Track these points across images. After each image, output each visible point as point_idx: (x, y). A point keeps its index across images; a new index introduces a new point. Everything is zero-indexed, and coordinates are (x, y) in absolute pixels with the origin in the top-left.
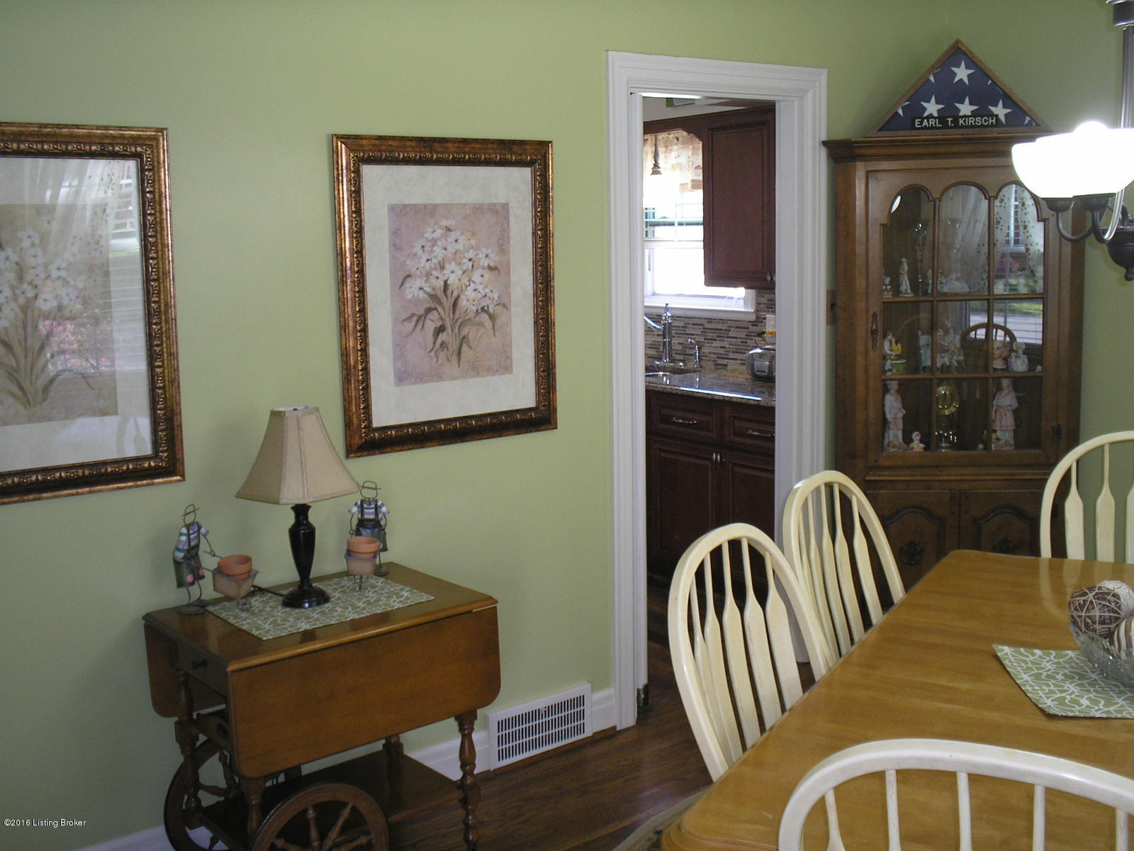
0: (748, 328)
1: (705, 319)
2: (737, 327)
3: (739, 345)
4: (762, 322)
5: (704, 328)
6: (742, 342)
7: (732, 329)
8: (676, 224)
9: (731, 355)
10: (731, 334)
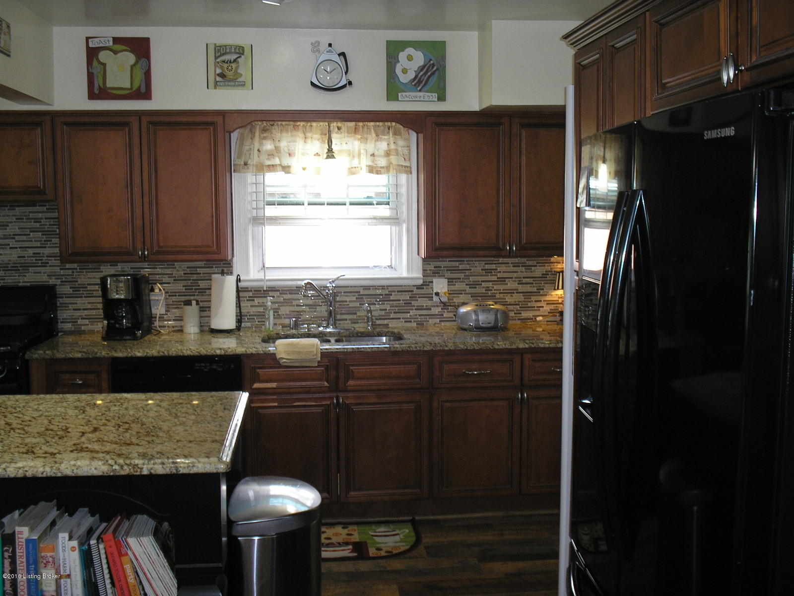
0: (413, 291)
1: (360, 286)
2: (398, 291)
3: (403, 306)
4: (428, 285)
5: (358, 295)
6: (405, 303)
7: (393, 293)
8: (306, 204)
9: (392, 316)
10: (392, 298)
